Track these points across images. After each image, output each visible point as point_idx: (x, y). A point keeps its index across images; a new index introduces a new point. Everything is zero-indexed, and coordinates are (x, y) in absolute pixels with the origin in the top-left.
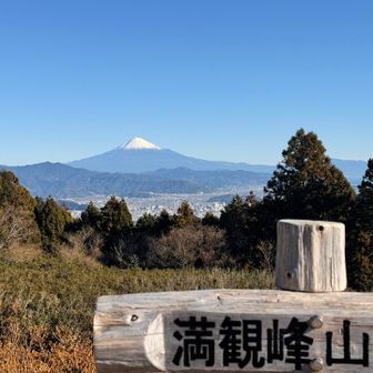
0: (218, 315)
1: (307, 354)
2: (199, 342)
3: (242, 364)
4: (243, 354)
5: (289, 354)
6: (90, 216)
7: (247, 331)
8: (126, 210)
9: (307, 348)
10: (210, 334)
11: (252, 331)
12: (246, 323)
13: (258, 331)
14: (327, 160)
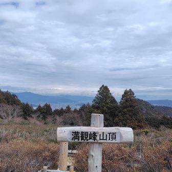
0: (80, 131)
4: (85, 138)
5: (93, 138)
7: (85, 134)
9: (96, 137)
10: (79, 135)
12: (85, 132)
13: (88, 134)
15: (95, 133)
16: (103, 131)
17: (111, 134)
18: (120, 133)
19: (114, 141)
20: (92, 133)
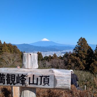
0: (6, 73)
1: (25, 82)
2: (1, 79)
3: (11, 84)
5: (21, 82)
7: (12, 77)
10: (4, 77)
12: (12, 75)
13: (14, 77)
15: (23, 76)
16: (34, 73)
17: (43, 78)
18: (54, 76)
19: (46, 86)
20: (20, 76)
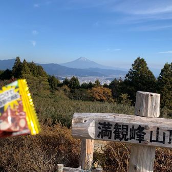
0: (113, 122)
1: (143, 138)
2: (106, 131)
3: (121, 139)
4: (121, 136)
5: (137, 137)
6: (66, 82)
8: (78, 81)
9: (143, 136)
11: (125, 129)
12: (123, 126)
13: (127, 129)
14: (147, 68)
16: (158, 125)
20: (136, 128)
